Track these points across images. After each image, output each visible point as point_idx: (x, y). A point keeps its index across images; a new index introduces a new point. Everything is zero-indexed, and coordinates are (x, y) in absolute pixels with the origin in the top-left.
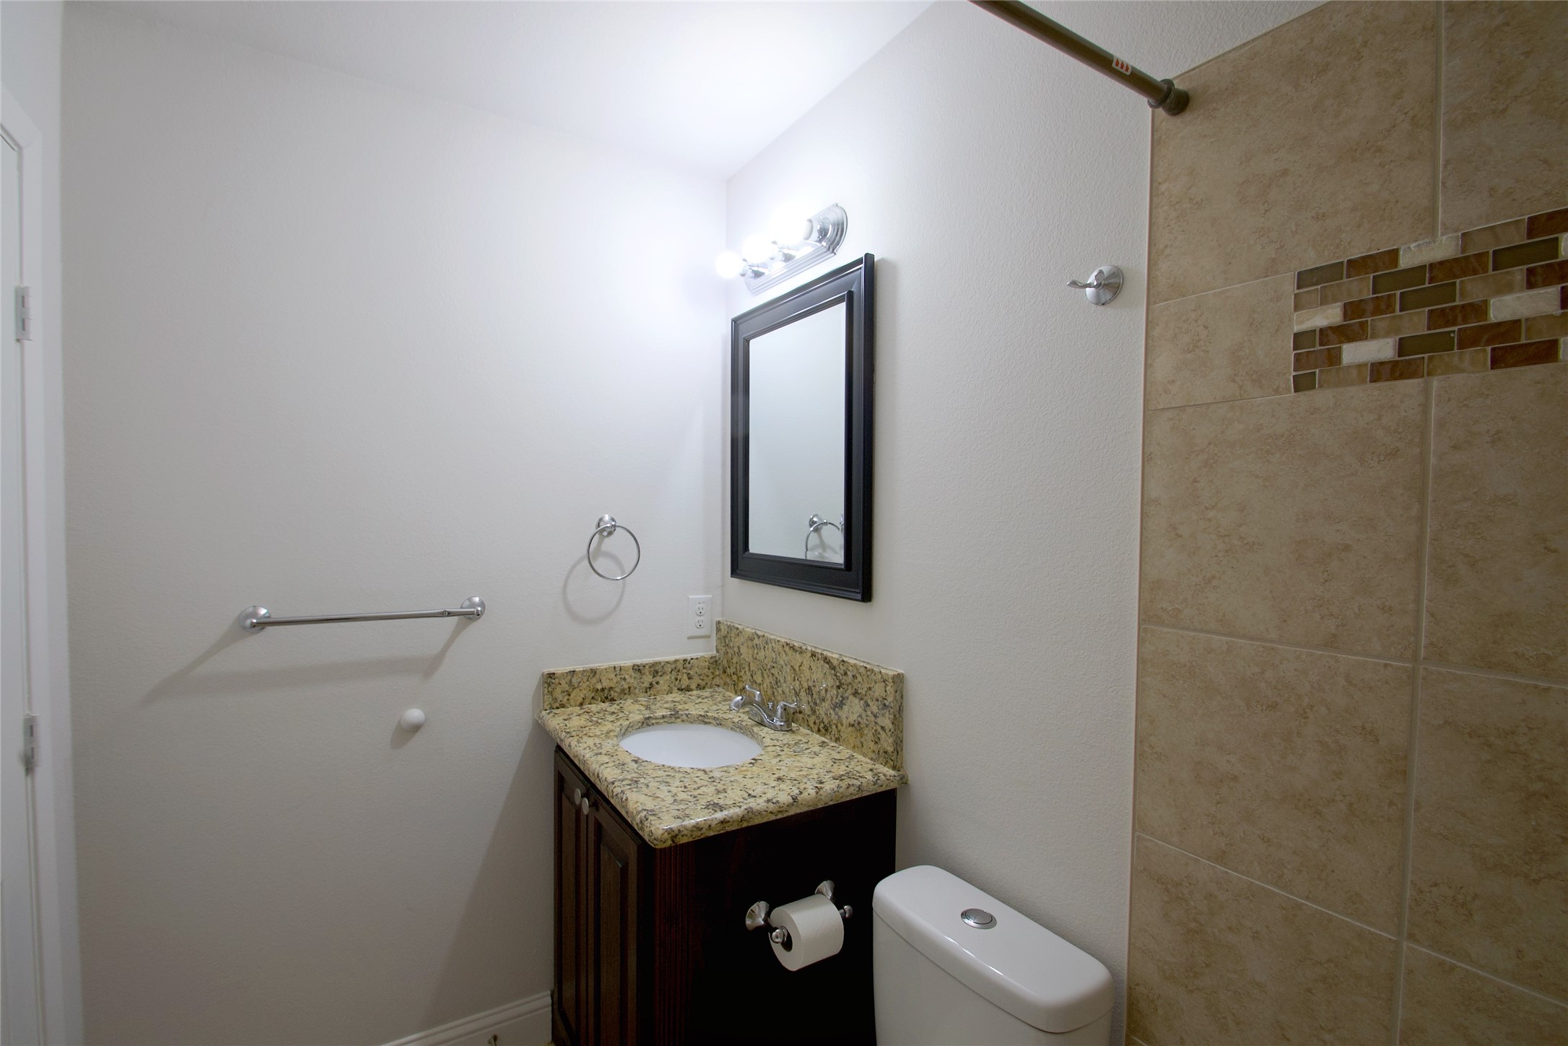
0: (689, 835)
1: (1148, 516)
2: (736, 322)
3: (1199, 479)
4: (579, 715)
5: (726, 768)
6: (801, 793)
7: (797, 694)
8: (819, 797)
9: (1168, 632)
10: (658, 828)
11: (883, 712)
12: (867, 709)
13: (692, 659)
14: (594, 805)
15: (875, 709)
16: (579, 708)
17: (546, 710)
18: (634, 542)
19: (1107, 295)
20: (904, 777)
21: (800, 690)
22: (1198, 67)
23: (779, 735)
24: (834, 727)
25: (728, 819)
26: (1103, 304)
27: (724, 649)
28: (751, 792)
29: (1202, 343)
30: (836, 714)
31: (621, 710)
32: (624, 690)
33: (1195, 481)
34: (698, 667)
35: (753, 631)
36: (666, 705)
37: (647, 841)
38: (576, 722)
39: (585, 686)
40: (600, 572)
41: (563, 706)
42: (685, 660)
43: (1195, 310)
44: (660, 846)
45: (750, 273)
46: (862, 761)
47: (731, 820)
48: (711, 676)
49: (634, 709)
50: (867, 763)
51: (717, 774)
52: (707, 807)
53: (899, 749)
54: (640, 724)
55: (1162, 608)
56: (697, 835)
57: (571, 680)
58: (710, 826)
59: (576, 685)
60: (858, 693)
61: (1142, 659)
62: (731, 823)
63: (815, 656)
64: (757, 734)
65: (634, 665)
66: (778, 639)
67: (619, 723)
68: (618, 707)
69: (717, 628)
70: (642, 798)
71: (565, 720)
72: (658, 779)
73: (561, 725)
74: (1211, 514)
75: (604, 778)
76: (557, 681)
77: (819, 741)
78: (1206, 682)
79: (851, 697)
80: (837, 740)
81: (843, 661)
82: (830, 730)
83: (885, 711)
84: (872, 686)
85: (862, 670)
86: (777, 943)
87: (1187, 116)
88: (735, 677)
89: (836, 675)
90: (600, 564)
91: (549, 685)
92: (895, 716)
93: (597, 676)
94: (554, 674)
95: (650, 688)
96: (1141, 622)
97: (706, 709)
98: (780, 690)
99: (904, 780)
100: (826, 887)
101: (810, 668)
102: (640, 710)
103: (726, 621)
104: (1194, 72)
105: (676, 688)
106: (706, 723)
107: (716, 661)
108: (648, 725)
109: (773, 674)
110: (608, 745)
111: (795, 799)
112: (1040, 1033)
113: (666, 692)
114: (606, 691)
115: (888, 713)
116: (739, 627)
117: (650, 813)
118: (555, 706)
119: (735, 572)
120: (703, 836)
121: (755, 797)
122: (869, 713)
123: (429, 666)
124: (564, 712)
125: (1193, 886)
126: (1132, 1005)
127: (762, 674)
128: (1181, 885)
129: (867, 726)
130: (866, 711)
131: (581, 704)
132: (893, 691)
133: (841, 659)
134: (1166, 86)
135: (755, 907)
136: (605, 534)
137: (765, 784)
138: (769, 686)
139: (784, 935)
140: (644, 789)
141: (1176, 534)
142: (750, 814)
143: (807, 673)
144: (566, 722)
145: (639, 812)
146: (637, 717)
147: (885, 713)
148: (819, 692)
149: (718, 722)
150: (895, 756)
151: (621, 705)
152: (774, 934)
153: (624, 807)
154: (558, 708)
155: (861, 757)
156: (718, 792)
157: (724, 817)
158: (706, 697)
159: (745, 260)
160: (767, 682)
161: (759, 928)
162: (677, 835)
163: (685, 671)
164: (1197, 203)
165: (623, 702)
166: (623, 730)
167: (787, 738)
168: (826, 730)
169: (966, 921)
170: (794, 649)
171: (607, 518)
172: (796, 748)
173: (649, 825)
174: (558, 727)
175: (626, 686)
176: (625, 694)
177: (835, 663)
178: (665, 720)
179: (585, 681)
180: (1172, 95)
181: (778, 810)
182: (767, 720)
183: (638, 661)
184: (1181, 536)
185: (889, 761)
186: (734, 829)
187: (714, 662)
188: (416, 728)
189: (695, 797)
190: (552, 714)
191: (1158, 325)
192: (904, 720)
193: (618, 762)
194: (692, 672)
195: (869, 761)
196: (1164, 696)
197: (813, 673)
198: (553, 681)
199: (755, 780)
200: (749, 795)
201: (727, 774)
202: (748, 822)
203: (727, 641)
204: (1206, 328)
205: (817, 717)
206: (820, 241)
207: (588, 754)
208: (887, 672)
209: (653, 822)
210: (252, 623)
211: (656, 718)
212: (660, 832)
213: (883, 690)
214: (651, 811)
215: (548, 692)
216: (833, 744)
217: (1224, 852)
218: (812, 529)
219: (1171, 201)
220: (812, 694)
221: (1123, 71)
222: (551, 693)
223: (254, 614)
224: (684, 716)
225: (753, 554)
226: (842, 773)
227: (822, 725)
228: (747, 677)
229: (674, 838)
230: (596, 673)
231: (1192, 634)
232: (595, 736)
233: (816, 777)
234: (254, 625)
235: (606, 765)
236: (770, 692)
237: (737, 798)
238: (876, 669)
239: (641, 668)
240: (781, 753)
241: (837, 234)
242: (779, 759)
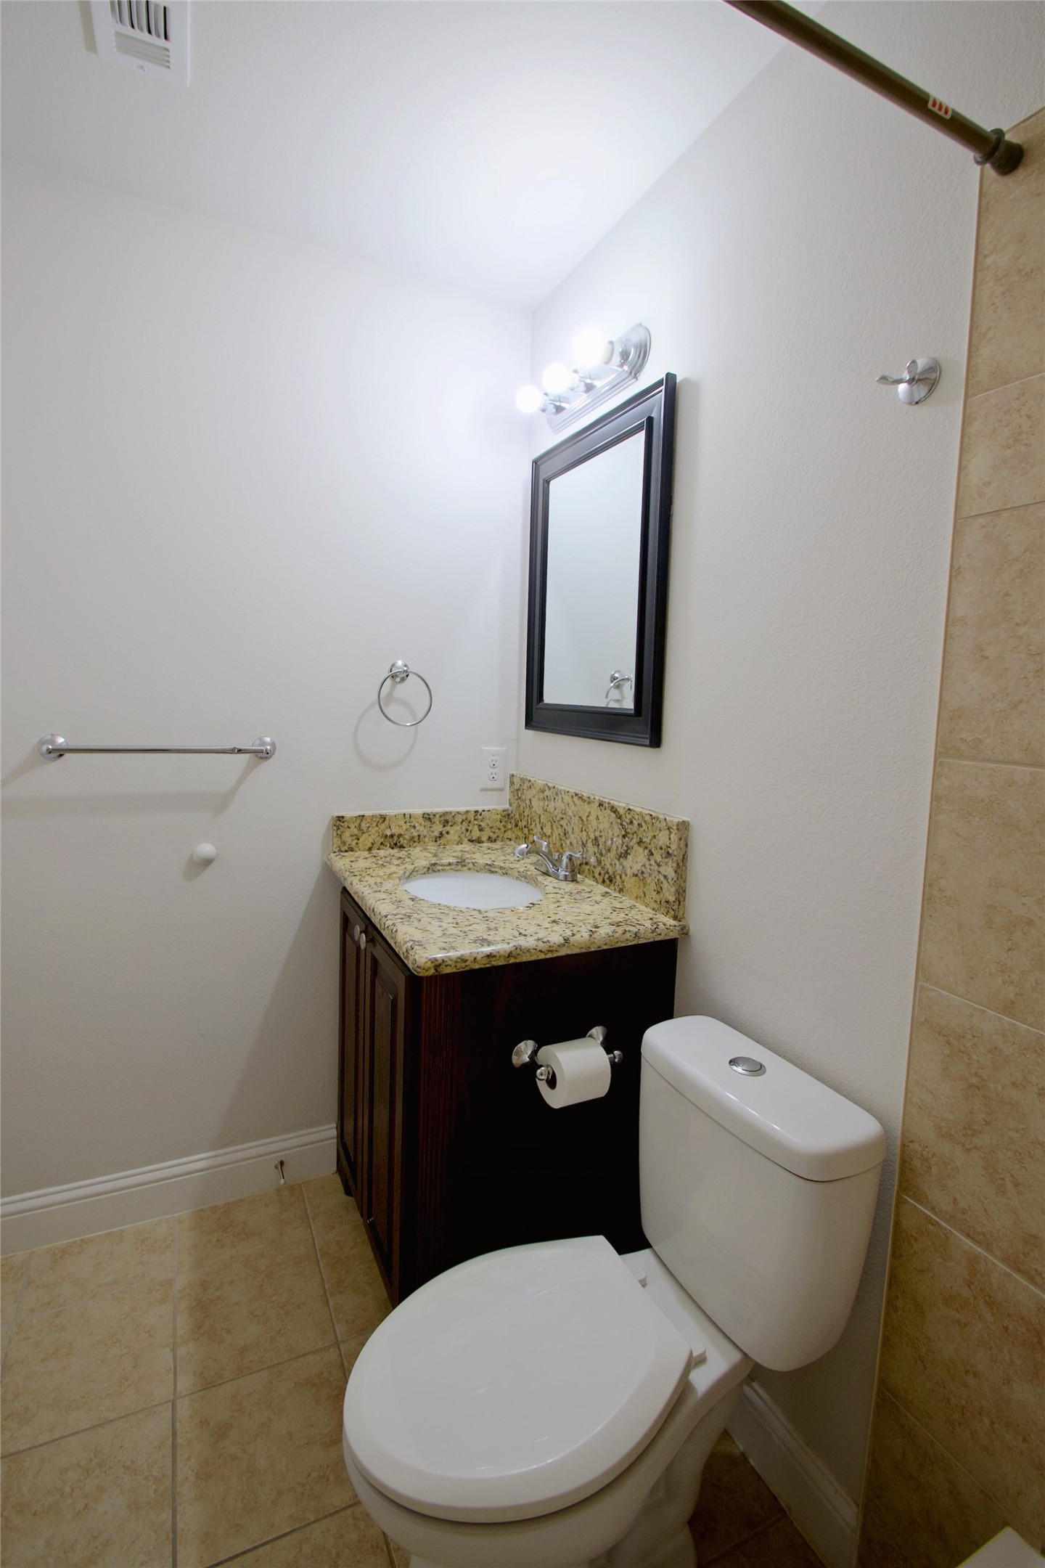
0: (453, 966)
1: (952, 638)
2: (536, 463)
3: (1011, 592)
4: (366, 858)
5: (502, 910)
6: (574, 935)
7: (584, 845)
8: (592, 940)
9: (967, 765)
10: (422, 957)
11: (666, 860)
12: (651, 858)
13: (484, 811)
14: (371, 941)
15: (658, 858)
16: (367, 852)
17: (335, 852)
18: (427, 689)
19: (921, 391)
20: (685, 927)
21: (587, 841)
22: (1035, 114)
23: (563, 884)
24: (618, 877)
25: (494, 953)
26: (917, 403)
27: (517, 802)
28: (521, 931)
29: (1024, 436)
30: (621, 864)
31: (409, 856)
32: (413, 837)
33: (1007, 594)
34: (489, 819)
35: (545, 783)
36: (454, 854)
37: (411, 968)
38: (362, 864)
39: (373, 831)
40: (392, 718)
41: (351, 850)
42: (476, 812)
43: (1018, 399)
44: (423, 974)
45: (551, 409)
46: (643, 911)
47: (498, 955)
48: (503, 829)
49: (421, 856)
50: (648, 913)
51: (490, 914)
52: (475, 942)
53: (682, 899)
54: (425, 870)
55: (962, 739)
56: (462, 967)
57: (360, 825)
58: (475, 959)
59: (365, 830)
60: (643, 842)
61: (936, 795)
62: (497, 958)
63: (602, 805)
64: (541, 882)
65: (424, 814)
66: (568, 790)
67: (403, 867)
68: (406, 854)
69: (510, 782)
70: (411, 930)
71: (352, 862)
72: (430, 916)
73: (347, 866)
74: (1022, 630)
75: (378, 912)
76: (346, 824)
77: (603, 892)
78: (1004, 818)
79: (636, 847)
80: (621, 891)
81: (629, 809)
82: (614, 881)
83: (667, 860)
84: (656, 834)
85: (648, 818)
86: (543, 1080)
87: (1020, 174)
88: (526, 831)
89: (622, 824)
90: (392, 710)
91: (338, 829)
92: (678, 864)
93: (387, 822)
94: (343, 817)
95: (440, 837)
96: (938, 754)
97: (493, 859)
98: (568, 842)
99: (685, 931)
100: (598, 1032)
101: (597, 818)
102: (427, 857)
103: (520, 775)
104: (1029, 122)
105: (466, 840)
106: (492, 872)
107: (509, 815)
108: (434, 871)
109: (561, 826)
110: (388, 885)
111: (566, 940)
112: (800, 1180)
113: (456, 843)
114: (395, 838)
115: (671, 862)
116: (531, 779)
117: (417, 943)
118: (343, 849)
119: (530, 722)
120: (467, 969)
121: (526, 935)
122: (653, 862)
123: (220, 803)
124: (351, 856)
125: (976, 1039)
126: (905, 1162)
127: (552, 826)
128: (963, 1037)
129: (650, 875)
130: (649, 860)
131: (370, 849)
132: (677, 839)
133: (627, 808)
134: (995, 136)
135: (522, 1045)
136: (398, 680)
137: (539, 925)
138: (558, 839)
139: (549, 1073)
140: (416, 924)
141: (982, 656)
142: (518, 951)
143: (594, 822)
144: (352, 864)
145: (406, 943)
146: (424, 863)
147: (669, 861)
148: (605, 842)
149: (504, 871)
150: (677, 906)
151: (409, 852)
152: (539, 1071)
153: (393, 938)
154: (346, 851)
155: (643, 908)
156: (490, 929)
157: (491, 951)
158: (497, 849)
159: (546, 394)
160: (556, 833)
161: (525, 1065)
162: (440, 965)
163: (476, 822)
164: (1026, 274)
165: (412, 849)
166: (407, 874)
167: (570, 887)
168: (611, 881)
169: (734, 1068)
170: (582, 799)
171: (400, 663)
172: (578, 897)
173: (413, 954)
174: (343, 867)
175: (416, 834)
176: (414, 842)
177: (622, 811)
178: (452, 867)
179: (374, 826)
180: (1002, 147)
181: (548, 949)
182: (551, 870)
183: (428, 810)
184: (987, 658)
185: (670, 910)
186: (500, 964)
187: (507, 815)
188: (208, 862)
189: (465, 932)
190: (339, 857)
191: (975, 419)
192: (688, 869)
193: (394, 899)
194: (483, 824)
195: (651, 911)
196: (958, 835)
197: (600, 823)
198: (342, 824)
199: (529, 921)
200: (520, 934)
201: (501, 915)
202: (516, 958)
203: (519, 793)
204: (1029, 417)
205: (602, 868)
206: (621, 365)
207: (367, 891)
208: (672, 819)
209: (417, 952)
210: (48, 750)
211: (442, 865)
212: (424, 960)
213: (668, 838)
214: (418, 942)
215: (337, 835)
216: (617, 895)
217: (1013, 1002)
218: (612, 685)
219: (996, 276)
220: (599, 845)
221: (942, 113)
222: (340, 836)
223: (52, 741)
224: (471, 864)
225: (547, 704)
226: (619, 920)
227: (607, 876)
228: (537, 830)
229: (437, 967)
230: (385, 819)
231: (993, 766)
232: (378, 876)
233: (592, 922)
234: (50, 752)
235: (382, 901)
236: (558, 844)
237: (507, 935)
238: (661, 817)
239: (431, 817)
240: (561, 900)
241: (639, 357)
242: (558, 904)
